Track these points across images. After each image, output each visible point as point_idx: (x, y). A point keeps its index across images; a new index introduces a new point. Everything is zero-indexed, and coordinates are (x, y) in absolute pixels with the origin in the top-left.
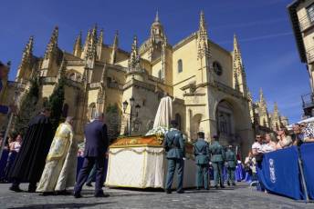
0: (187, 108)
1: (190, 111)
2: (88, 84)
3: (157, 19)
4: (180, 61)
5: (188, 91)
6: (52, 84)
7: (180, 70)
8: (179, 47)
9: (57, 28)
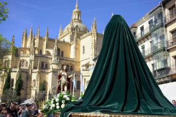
0: (84, 77)
1: (85, 79)
2: (32, 70)
3: (77, 6)
4: (84, 47)
5: (85, 68)
6: (16, 72)
7: (84, 53)
8: (83, 38)
9: (14, 37)
